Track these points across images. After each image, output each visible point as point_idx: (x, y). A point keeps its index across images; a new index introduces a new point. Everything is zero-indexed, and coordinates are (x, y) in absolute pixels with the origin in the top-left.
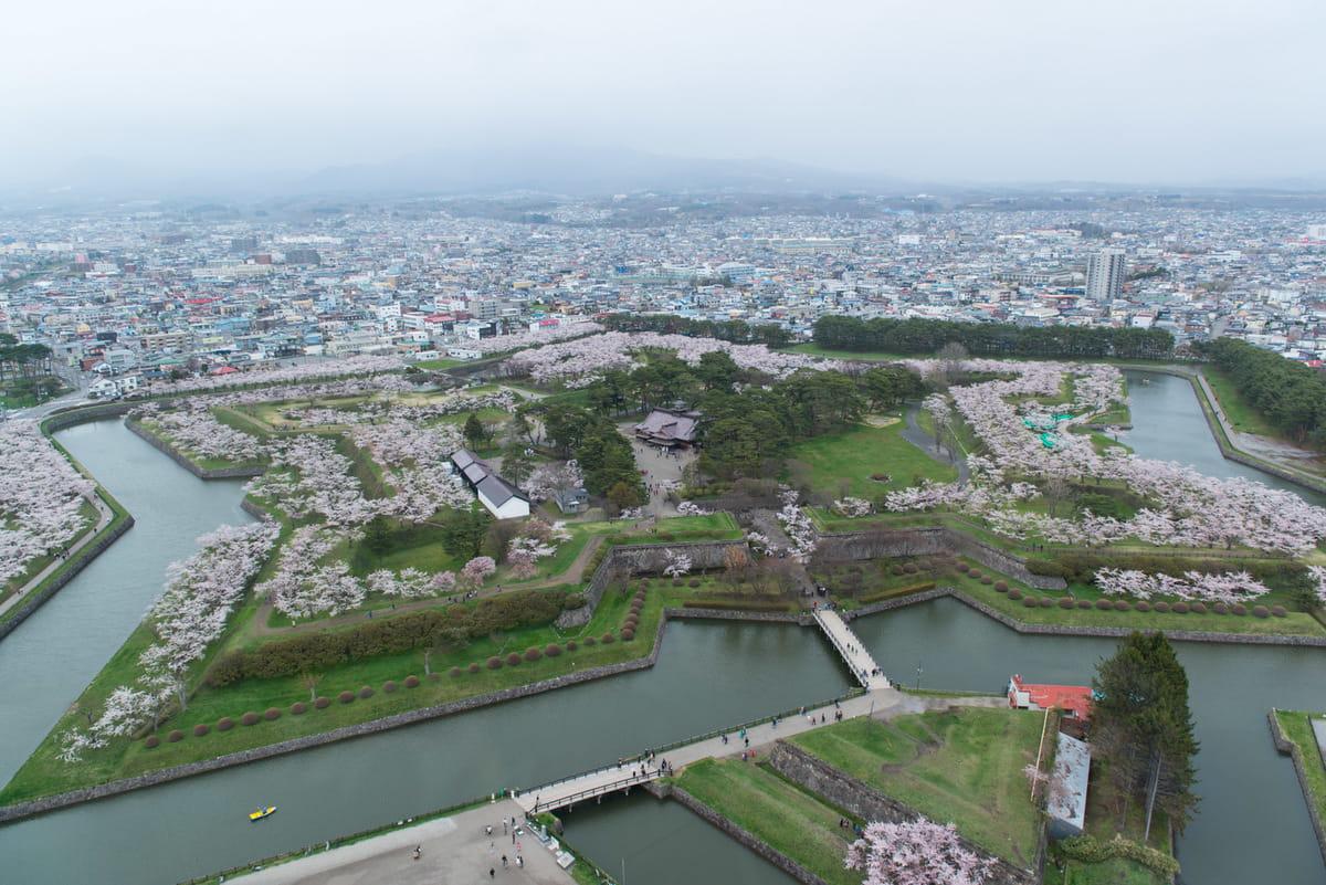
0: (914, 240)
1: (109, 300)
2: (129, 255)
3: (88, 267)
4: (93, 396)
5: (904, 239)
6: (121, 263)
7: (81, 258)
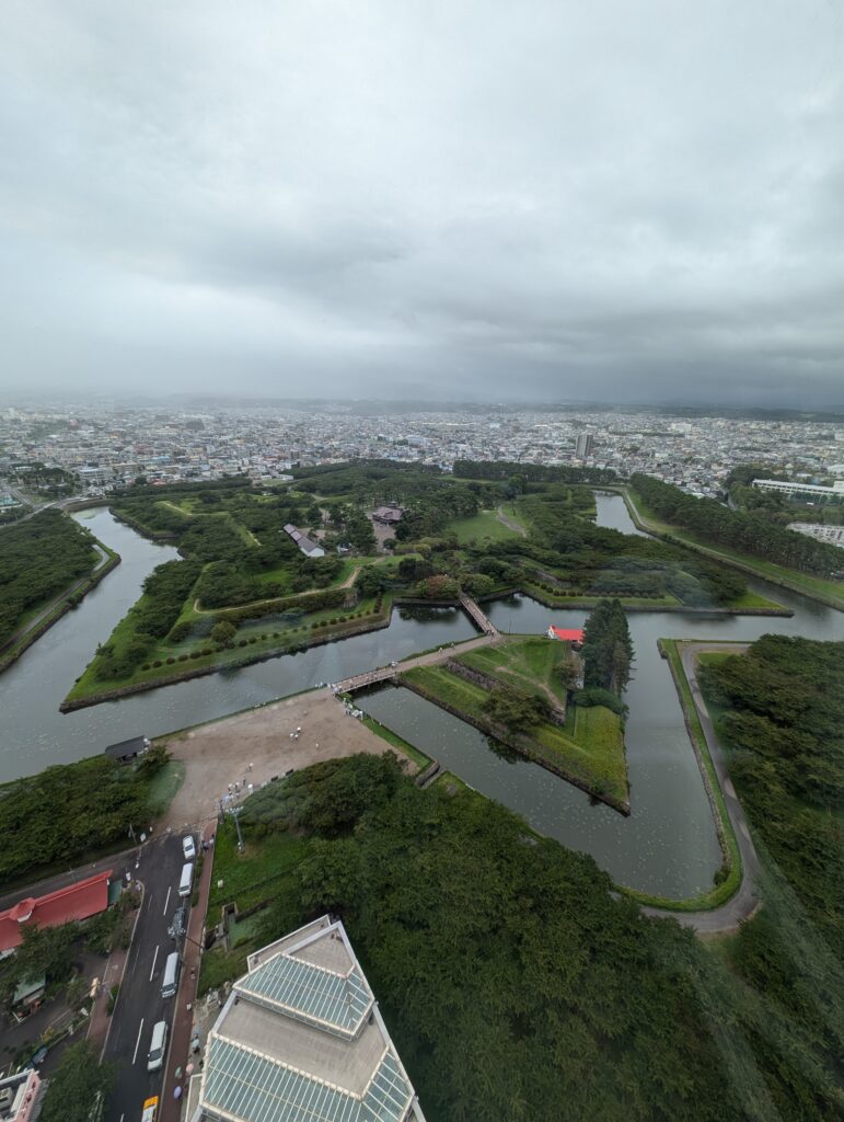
0: (497, 426)
1: (91, 445)
2: (99, 422)
3: (76, 428)
4: (89, 496)
5: (492, 426)
6: (95, 425)
7: (73, 422)
